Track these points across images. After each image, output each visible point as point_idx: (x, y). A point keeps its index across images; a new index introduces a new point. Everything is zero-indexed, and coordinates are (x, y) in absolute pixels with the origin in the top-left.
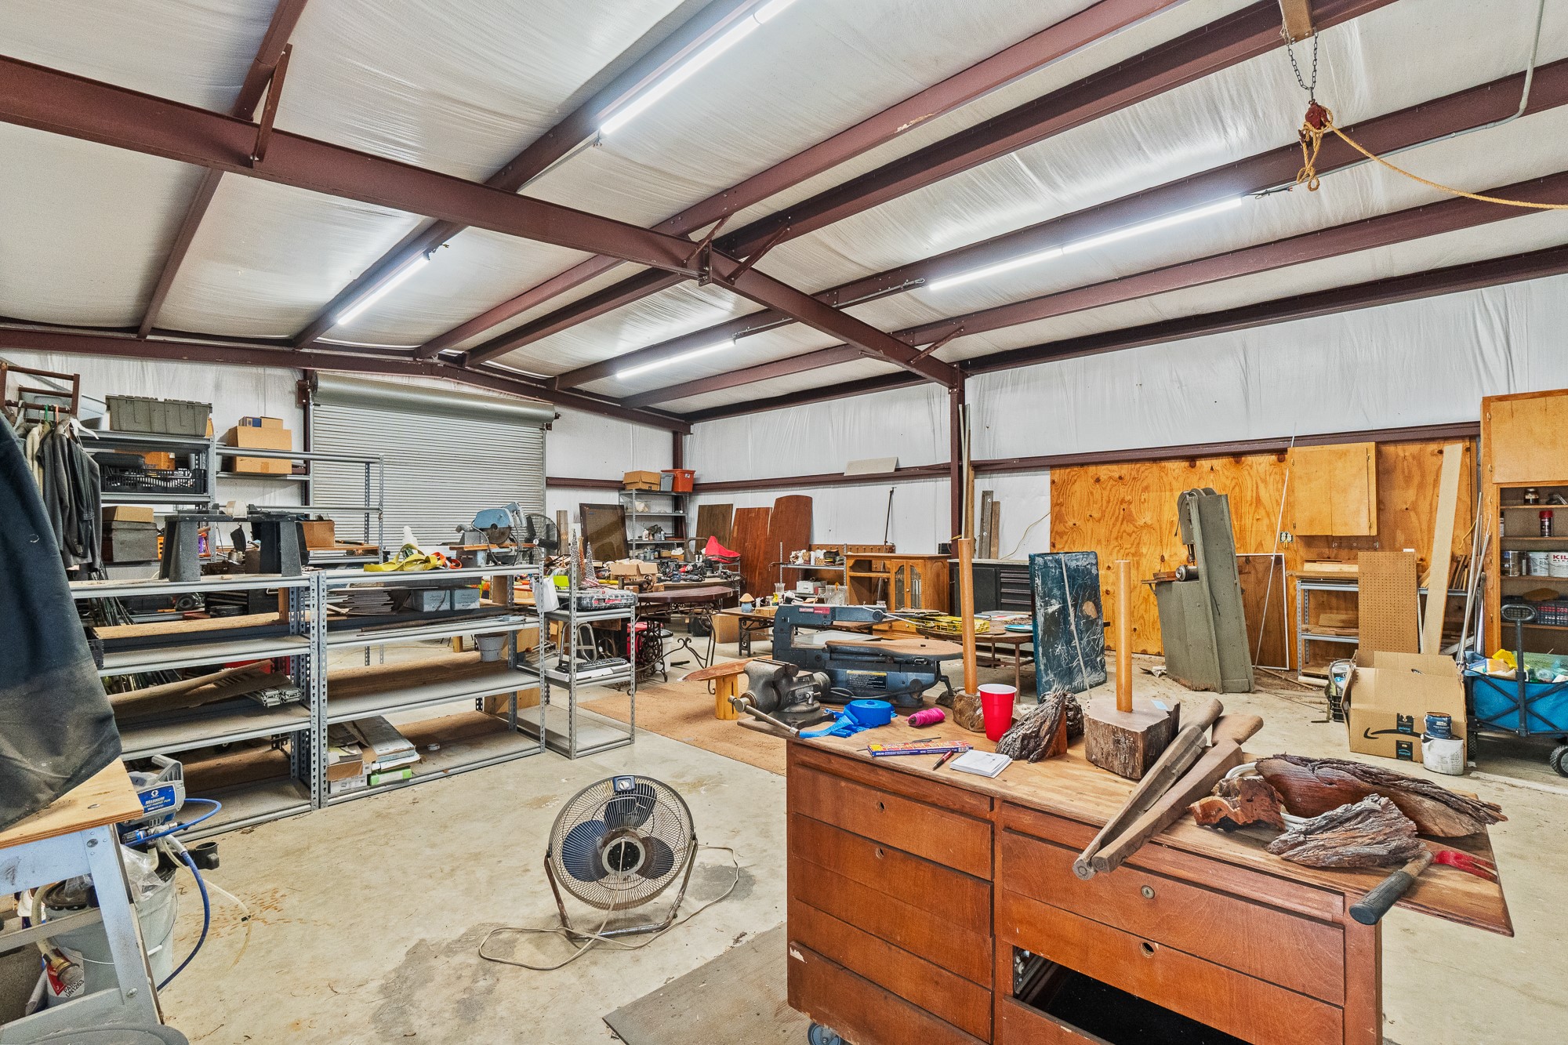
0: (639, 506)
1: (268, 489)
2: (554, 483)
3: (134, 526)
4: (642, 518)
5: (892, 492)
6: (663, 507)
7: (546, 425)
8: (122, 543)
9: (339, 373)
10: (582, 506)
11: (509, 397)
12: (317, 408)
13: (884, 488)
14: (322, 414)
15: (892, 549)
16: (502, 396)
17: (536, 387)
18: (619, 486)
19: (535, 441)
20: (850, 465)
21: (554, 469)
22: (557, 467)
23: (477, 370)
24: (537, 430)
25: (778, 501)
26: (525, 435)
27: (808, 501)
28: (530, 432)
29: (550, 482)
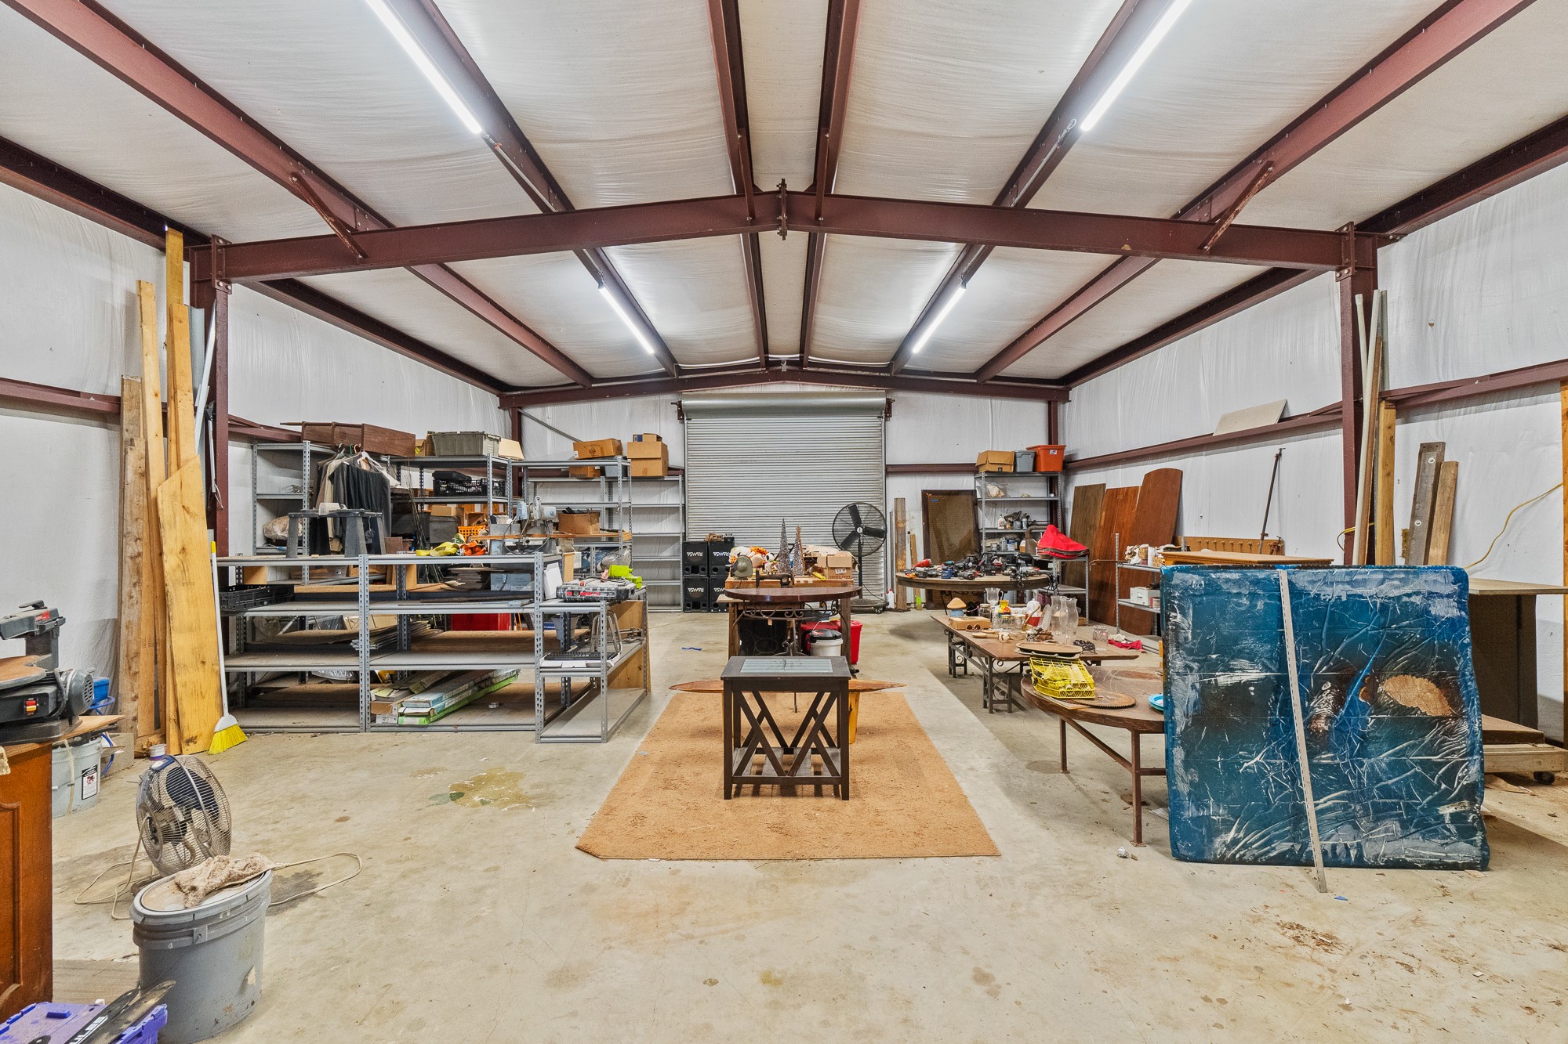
0: (994, 490)
1: (663, 489)
2: (893, 470)
3: (441, 519)
4: (994, 504)
5: (1278, 456)
6: (1038, 491)
7: (887, 411)
8: (435, 530)
9: (709, 391)
10: (925, 493)
11: (851, 390)
12: (689, 422)
13: (1266, 452)
14: (696, 426)
15: (1278, 547)
16: (844, 390)
17: (880, 377)
18: (971, 469)
19: (874, 429)
20: (1224, 419)
21: (896, 457)
22: (899, 454)
23: (820, 370)
24: (875, 419)
25: (1148, 476)
26: (860, 424)
27: (1177, 475)
28: (869, 421)
29: (889, 470)
